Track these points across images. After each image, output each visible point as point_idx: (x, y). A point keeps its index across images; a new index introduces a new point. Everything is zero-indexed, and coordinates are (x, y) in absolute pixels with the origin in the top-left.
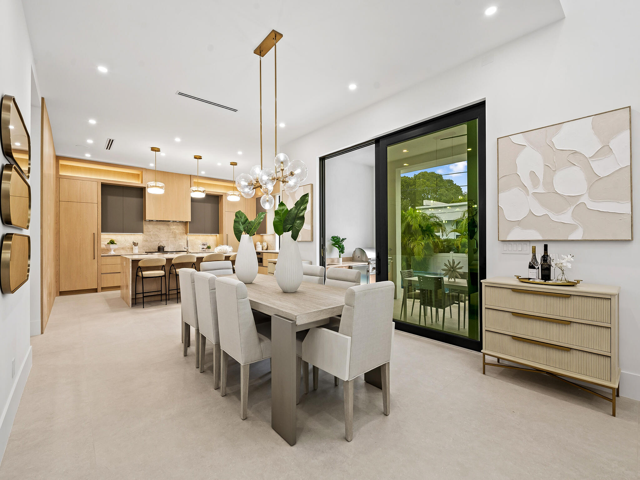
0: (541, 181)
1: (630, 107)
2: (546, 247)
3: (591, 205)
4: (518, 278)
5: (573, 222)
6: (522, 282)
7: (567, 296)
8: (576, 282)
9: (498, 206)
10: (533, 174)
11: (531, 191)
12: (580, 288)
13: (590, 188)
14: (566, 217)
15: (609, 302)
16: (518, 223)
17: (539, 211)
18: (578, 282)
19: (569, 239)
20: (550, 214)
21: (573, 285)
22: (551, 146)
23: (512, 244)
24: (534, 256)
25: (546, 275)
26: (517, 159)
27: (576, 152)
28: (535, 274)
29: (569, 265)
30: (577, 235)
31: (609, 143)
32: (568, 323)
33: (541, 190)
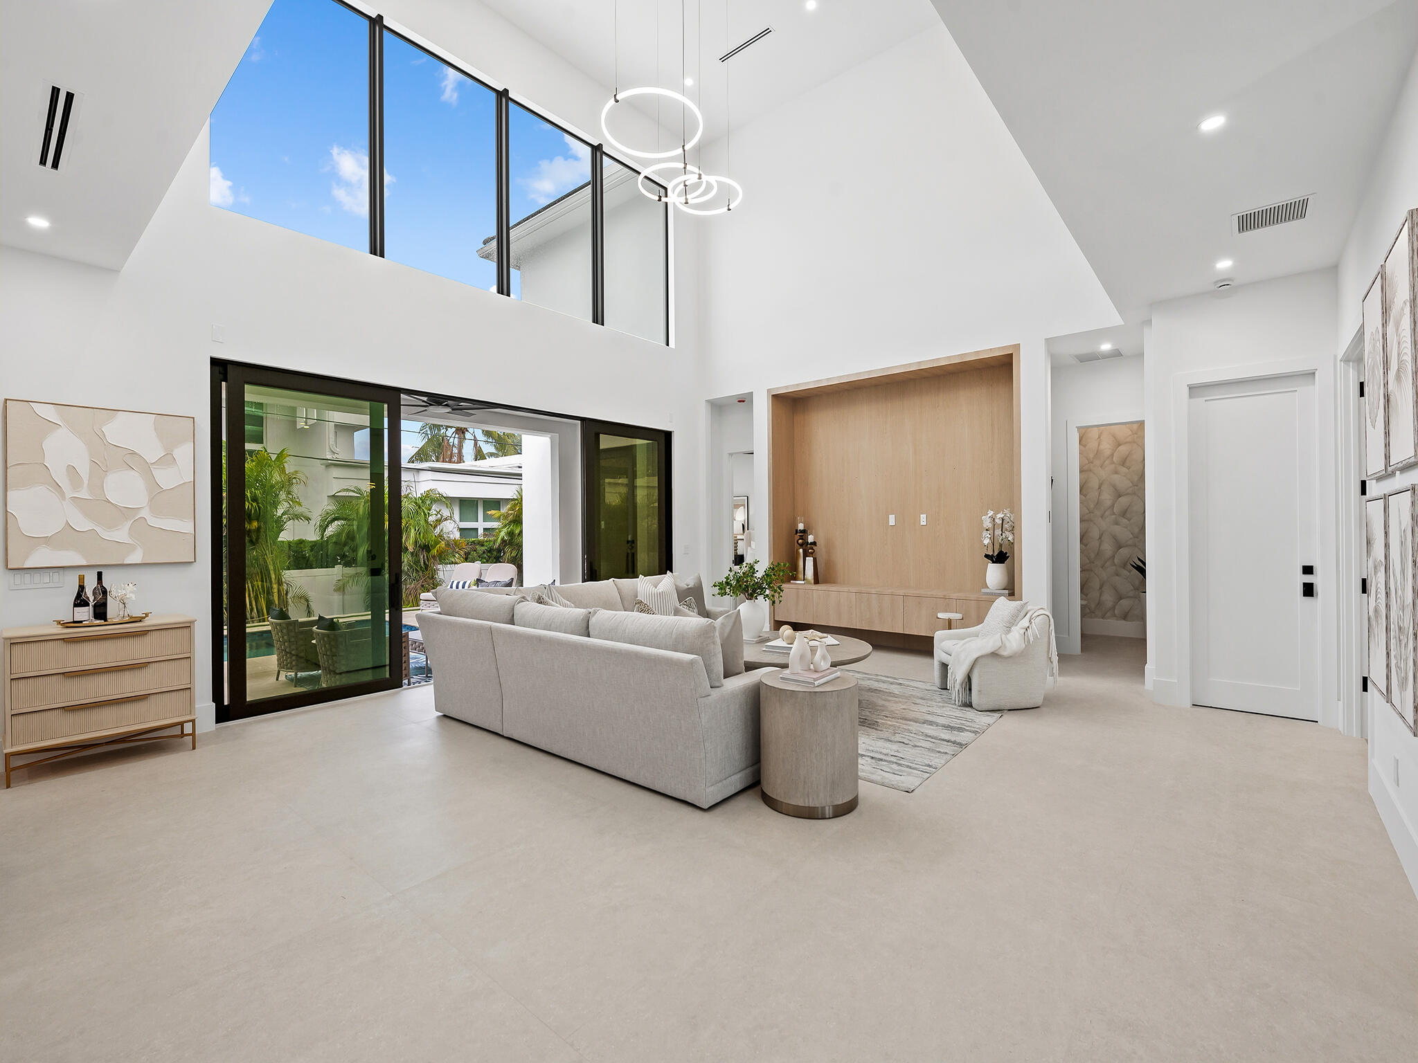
0: (86, 482)
1: (193, 418)
2: (100, 575)
3: (154, 522)
4: (59, 623)
5: (130, 542)
6: (67, 627)
7: (144, 633)
8: (144, 615)
9: (7, 511)
10: (72, 470)
11: (69, 494)
12: (148, 622)
13: (151, 500)
14: (121, 534)
15: (188, 630)
16: (46, 540)
17: (83, 524)
18: (147, 615)
19: (127, 561)
20: (98, 530)
21: (140, 620)
22: (102, 437)
23: (32, 574)
24: (82, 588)
25: (100, 612)
26: (44, 442)
27: (134, 453)
28: (85, 614)
29: (133, 596)
30: (136, 558)
31: (172, 451)
32: (145, 665)
33: (83, 494)
